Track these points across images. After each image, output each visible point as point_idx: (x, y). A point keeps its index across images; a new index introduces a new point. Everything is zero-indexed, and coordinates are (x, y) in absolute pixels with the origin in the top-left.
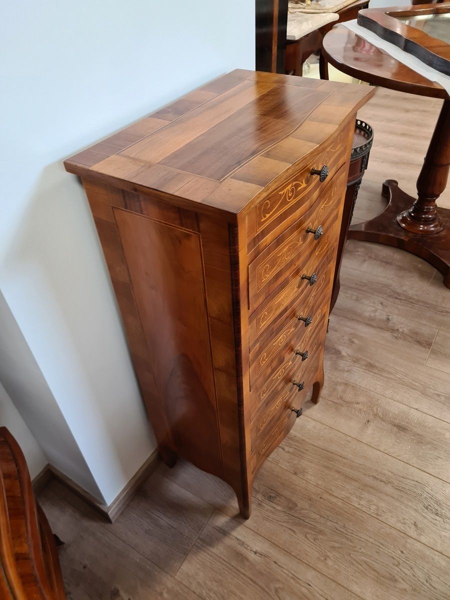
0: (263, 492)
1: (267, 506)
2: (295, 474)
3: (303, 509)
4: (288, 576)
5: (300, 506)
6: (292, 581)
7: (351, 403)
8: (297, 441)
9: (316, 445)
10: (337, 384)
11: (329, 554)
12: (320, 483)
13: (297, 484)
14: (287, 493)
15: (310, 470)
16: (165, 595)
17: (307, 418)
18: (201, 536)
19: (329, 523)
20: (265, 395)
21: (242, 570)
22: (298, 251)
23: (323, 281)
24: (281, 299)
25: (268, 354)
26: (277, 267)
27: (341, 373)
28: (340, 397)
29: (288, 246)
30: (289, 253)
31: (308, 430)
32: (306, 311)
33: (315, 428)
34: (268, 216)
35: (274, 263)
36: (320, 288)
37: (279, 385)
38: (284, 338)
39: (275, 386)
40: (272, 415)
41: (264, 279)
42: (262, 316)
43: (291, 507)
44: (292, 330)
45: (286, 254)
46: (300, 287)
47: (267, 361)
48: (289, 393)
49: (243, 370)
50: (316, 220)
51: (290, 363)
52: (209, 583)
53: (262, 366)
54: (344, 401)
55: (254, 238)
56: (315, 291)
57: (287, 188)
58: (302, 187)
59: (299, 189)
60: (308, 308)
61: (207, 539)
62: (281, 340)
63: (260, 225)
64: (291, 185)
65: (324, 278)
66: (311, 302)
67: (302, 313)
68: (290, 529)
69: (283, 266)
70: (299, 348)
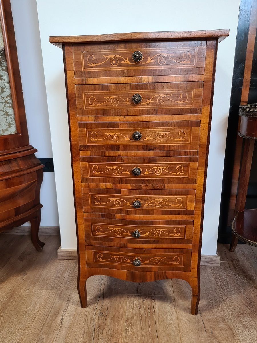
0: (102, 308)
1: (95, 314)
2: (126, 321)
3: (102, 335)
5: (104, 331)
7: (215, 338)
8: (152, 314)
9: (157, 326)
10: (224, 321)
12: (128, 338)
13: (119, 325)
14: (109, 321)
15: (134, 329)
16: (28, 291)
17: (175, 313)
18: (63, 292)
20: (99, 204)
21: (49, 317)
22: (126, 108)
23: (181, 170)
24: (111, 134)
25: (100, 170)
26: (104, 105)
27: (237, 321)
28: (214, 328)
29: (114, 97)
30: (116, 102)
31: (166, 317)
32: (147, 172)
33: (171, 320)
34: (93, 65)
35: (100, 100)
36: (175, 173)
37: (116, 213)
38: (118, 172)
39: (111, 208)
40: (110, 234)
41: (91, 105)
42: (92, 133)
43: (101, 327)
44: (127, 172)
45: (113, 101)
46: (134, 142)
47: (99, 174)
48: (130, 234)
49: (73, 156)
50: (150, 99)
51: (128, 204)
52: (38, 305)
53: (94, 174)
54: (212, 332)
55: (81, 72)
56: (165, 167)
57: (110, 56)
58: (125, 62)
59: (123, 62)
60: (151, 173)
61: (62, 295)
62: (114, 169)
63: (86, 66)
64: (114, 56)
65: (183, 169)
66: (156, 172)
67: (139, 168)
68: (84, 332)
69: (110, 108)
70: (140, 200)
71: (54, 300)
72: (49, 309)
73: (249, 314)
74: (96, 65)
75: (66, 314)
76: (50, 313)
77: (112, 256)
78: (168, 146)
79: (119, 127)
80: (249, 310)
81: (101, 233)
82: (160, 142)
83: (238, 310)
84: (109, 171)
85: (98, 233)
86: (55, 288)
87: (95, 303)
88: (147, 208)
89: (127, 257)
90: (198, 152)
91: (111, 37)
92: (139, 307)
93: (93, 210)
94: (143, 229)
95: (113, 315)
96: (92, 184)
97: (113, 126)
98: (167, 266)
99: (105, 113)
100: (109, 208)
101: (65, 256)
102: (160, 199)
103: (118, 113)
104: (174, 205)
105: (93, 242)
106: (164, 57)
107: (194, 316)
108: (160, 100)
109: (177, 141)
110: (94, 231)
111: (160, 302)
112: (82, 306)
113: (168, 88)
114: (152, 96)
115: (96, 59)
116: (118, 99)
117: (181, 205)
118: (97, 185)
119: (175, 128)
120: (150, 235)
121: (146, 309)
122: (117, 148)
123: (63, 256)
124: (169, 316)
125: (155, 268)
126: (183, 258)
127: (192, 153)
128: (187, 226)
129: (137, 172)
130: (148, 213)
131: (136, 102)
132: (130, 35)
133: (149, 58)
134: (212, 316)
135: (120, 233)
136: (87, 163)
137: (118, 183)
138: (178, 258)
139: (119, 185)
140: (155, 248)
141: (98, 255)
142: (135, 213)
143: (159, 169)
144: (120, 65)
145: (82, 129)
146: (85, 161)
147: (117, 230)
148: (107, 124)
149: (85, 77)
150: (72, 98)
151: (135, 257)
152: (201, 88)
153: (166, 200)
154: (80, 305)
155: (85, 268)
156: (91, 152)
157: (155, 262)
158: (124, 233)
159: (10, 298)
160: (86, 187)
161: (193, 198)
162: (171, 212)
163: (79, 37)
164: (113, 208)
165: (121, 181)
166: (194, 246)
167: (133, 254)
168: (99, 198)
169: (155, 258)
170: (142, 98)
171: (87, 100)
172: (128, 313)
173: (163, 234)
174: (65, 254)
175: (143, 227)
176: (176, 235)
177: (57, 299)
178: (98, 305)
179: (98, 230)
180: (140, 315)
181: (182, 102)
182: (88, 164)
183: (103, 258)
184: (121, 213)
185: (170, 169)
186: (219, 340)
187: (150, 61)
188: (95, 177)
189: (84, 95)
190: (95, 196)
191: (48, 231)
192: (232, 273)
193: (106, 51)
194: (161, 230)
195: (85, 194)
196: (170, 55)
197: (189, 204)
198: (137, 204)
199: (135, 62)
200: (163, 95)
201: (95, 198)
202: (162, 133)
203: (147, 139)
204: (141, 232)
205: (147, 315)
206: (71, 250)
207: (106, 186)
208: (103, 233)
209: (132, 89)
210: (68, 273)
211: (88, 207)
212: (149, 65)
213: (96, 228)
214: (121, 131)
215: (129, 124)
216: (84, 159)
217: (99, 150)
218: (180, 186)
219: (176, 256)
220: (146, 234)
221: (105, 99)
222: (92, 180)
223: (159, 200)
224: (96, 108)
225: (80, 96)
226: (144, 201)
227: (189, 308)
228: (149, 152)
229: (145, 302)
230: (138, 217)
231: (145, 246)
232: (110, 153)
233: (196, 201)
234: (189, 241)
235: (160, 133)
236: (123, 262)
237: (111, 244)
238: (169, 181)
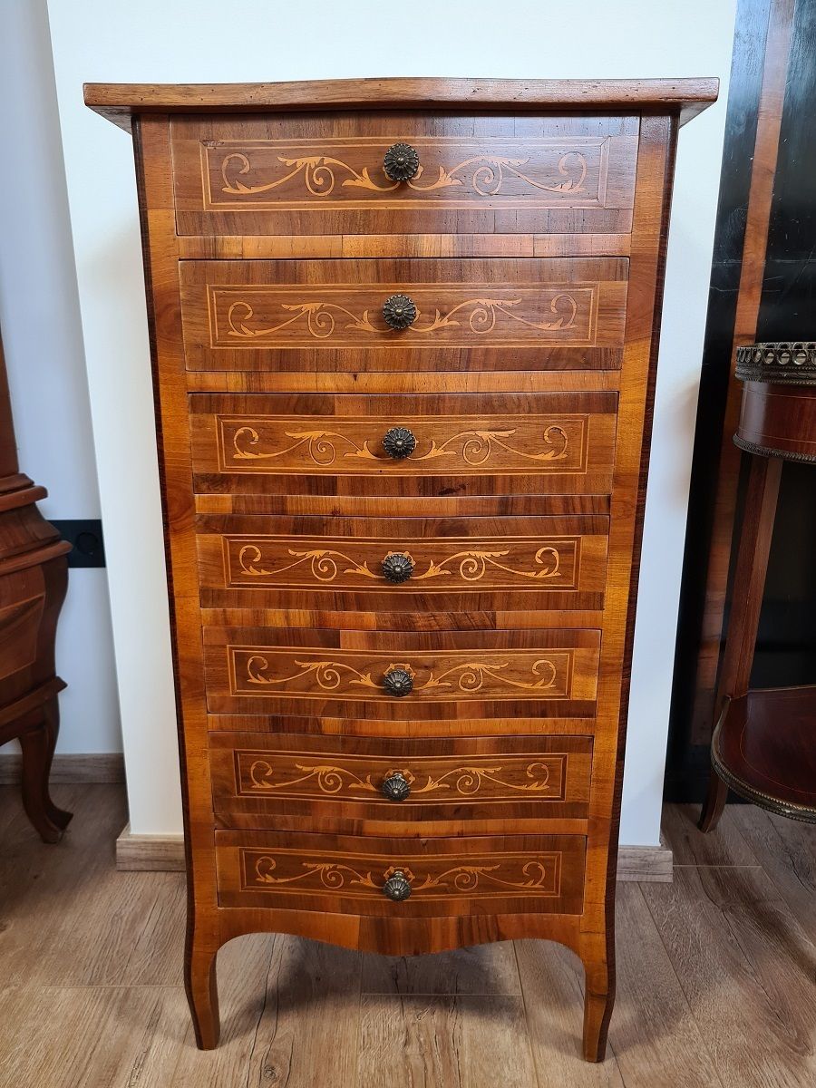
0: (274, 1050)
1: (247, 1071)
8: (448, 1064)
16: (6, 992)
17: (527, 1058)
18: (133, 991)
20: (264, 681)
22: (361, 344)
23: (549, 564)
24: (306, 435)
25: (268, 562)
26: (283, 332)
27: (740, 1079)
29: (318, 305)
30: (323, 324)
31: (498, 1074)
32: (433, 571)
34: (244, 190)
35: (268, 315)
36: (532, 574)
37: (325, 714)
38: (331, 569)
39: (305, 695)
40: (301, 788)
41: (236, 333)
42: (240, 431)
44: (363, 571)
45: (313, 320)
46: (389, 463)
47: (264, 576)
48: (372, 788)
49: (170, 514)
50: (443, 315)
51: (367, 680)
52: (41, 1045)
53: (246, 576)
55: (200, 214)
56: (494, 554)
57: (305, 160)
58: (358, 183)
59: (348, 183)
60: (447, 572)
61: (129, 1002)
62: (317, 561)
63: (218, 195)
64: (317, 159)
65: (557, 559)
66: (465, 568)
67: (406, 554)
69: (303, 344)
70: (408, 666)
71: (101, 1026)
72: (81, 1061)
73: (779, 1051)
74: (254, 190)
75: (143, 1077)
76: (83, 1074)
77: (310, 866)
78: (508, 480)
79: (336, 410)
80: (776, 1039)
81: (269, 786)
82: (479, 464)
83: (741, 1039)
84: (299, 567)
85: (258, 786)
86: (104, 979)
87: (247, 1030)
88: (433, 694)
89: (363, 868)
90: (609, 499)
91: (307, 91)
92: (402, 1039)
93: (242, 705)
94: (417, 768)
95: (312, 1074)
96: (239, 614)
97: (313, 409)
98: (501, 896)
99: (286, 362)
100: (299, 695)
101: (141, 860)
102: (478, 664)
103: (333, 363)
104: (525, 686)
105: (242, 816)
106: (494, 171)
107: (593, 1066)
108: (480, 319)
109: (539, 462)
110: (246, 778)
111: (476, 1020)
112: (201, 1046)
113: (507, 276)
114: (451, 305)
115: (253, 171)
116: (332, 311)
117: (550, 686)
118: (258, 617)
119: (529, 418)
120: (443, 790)
121: (426, 1047)
122: (327, 485)
123: (135, 860)
124: (506, 1069)
125: (460, 905)
126: (558, 867)
127: (588, 505)
128: (571, 757)
129: (398, 569)
130: (436, 711)
131: (395, 323)
132: (376, 85)
133: (442, 170)
134: (653, 1064)
135: (337, 784)
136: (221, 536)
137: (333, 609)
138: (541, 867)
139: (333, 615)
140: (460, 835)
141: (259, 862)
142: (393, 713)
143: (475, 558)
144: (341, 194)
145: (204, 417)
146: (215, 532)
147: (326, 773)
148: (294, 401)
149: (216, 231)
150: (169, 306)
151: (392, 869)
152: (622, 280)
153: (498, 667)
154: (194, 1039)
155: (211, 910)
156: (236, 500)
157: (460, 884)
158: (353, 786)
160: (216, 623)
161: (592, 659)
162: (516, 709)
163: (192, 90)
164: (312, 696)
165: (343, 602)
166: (593, 825)
167: (382, 858)
168: (265, 661)
169: (459, 869)
170: (418, 312)
171: (223, 313)
172: (365, 1064)
173: (489, 785)
174: (143, 854)
175: (418, 761)
176: (534, 787)
177: (112, 1018)
179: (260, 775)
180: (406, 1071)
181: (555, 327)
182: (225, 541)
183: (274, 874)
184: (340, 714)
185: (512, 560)
187: (444, 181)
188: (250, 586)
189: (211, 298)
190: (250, 655)
191: (83, 770)
192: (711, 905)
193: (289, 144)
194: (479, 771)
195: (212, 646)
196: (515, 162)
197: (576, 679)
198: (398, 681)
199: (393, 183)
200: (489, 302)
201: (250, 661)
202: (485, 435)
203: (434, 453)
204: (412, 779)
205: (430, 1068)
206: (164, 837)
207: (287, 618)
208: (278, 785)
209: (382, 279)
210: (153, 921)
211: (225, 693)
212: (440, 194)
213: (253, 768)
214: (343, 426)
215: (372, 402)
216: (210, 524)
217: (264, 491)
218: (548, 617)
219: (533, 860)
220: (431, 786)
221: (287, 311)
222: (240, 600)
223: (474, 666)
224: (252, 345)
225: (197, 299)
226: (421, 672)
227: (575, 1039)
228: (441, 501)
229: (423, 1021)
230: (400, 727)
231: (426, 828)
232: (304, 502)
233: (603, 671)
234: (577, 809)
235: (480, 433)
236: (347, 886)
237: (307, 823)
238: (510, 602)
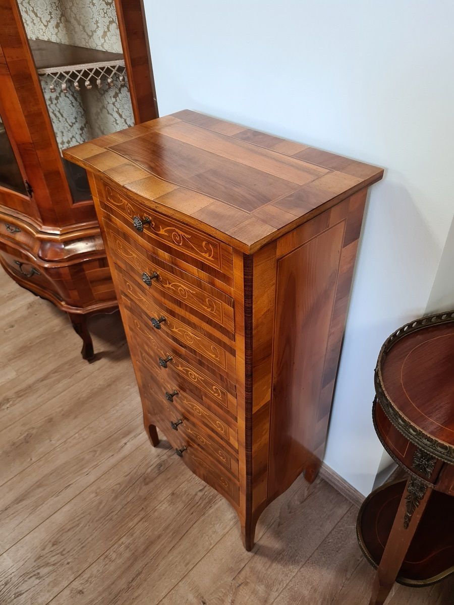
0: (167, 461)
1: (155, 461)
2: (173, 494)
3: (140, 490)
4: (100, 462)
5: (144, 487)
6: (96, 463)
7: (235, 594)
8: (205, 507)
9: (195, 526)
10: (269, 587)
11: (98, 497)
12: (156, 514)
13: (163, 492)
14: (158, 480)
15: (171, 508)
16: (127, 387)
17: (228, 528)
19: (120, 507)
21: (119, 432)
27: (286, 602)
28: (248, 582)
31: (214, 524)
33: (215, 532)
43: (146, 480)
52: (121, 411)
54: (240, 585)
56: (199, 377)
65: (220, 394)
68: (130, 473)
71: (137, 417)
72: (126, 423)
76: (122, 428)
83: (306, 593)
92: (201, 488)
93: (144, 366)
95: (168, 477)
107: (244, 550)
108: (182, 292)
109: (210, 356)
117: (223, 432)
121: (204, 497)
124: (218, 525)
134: (264, 568)
153: (205, 413)
159: (109, 385)
172: (184, 487)
178: (167, 453)
180: (191, 499)
186: (236, 600)
187: (162, 232)
200: (184, 287)
201: (143, 355)
205: (198, 504)
235: (189, 332)
